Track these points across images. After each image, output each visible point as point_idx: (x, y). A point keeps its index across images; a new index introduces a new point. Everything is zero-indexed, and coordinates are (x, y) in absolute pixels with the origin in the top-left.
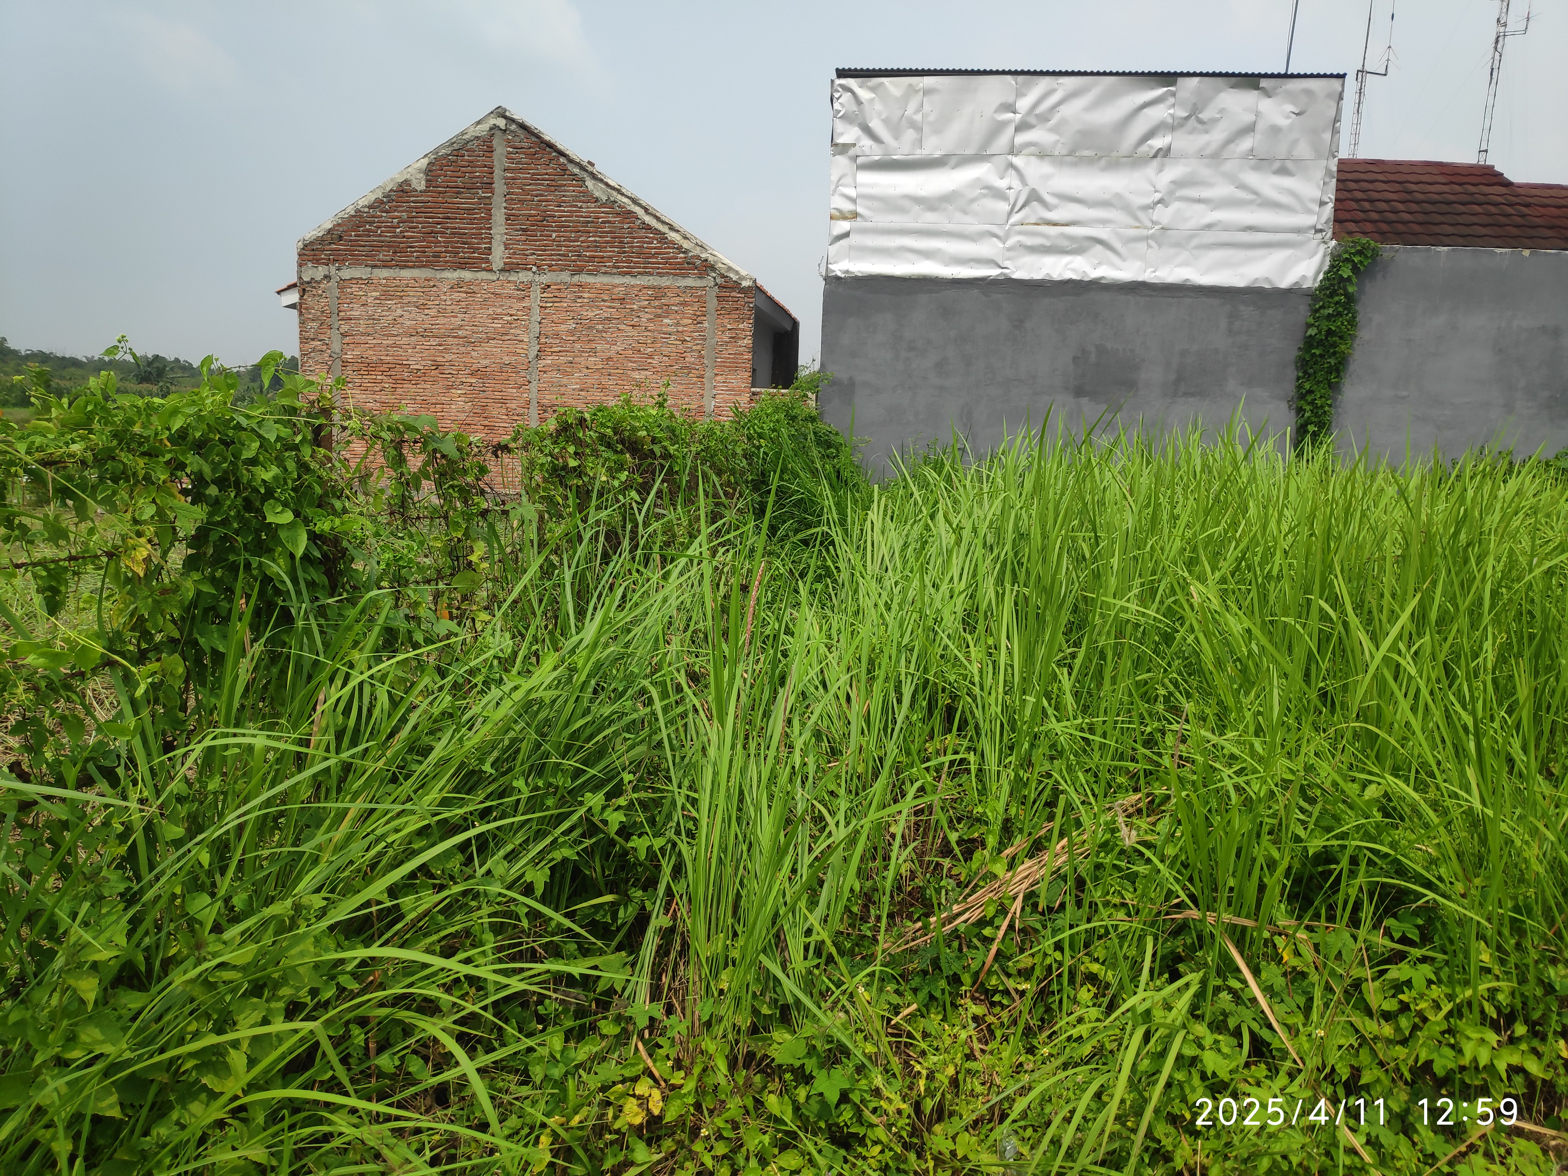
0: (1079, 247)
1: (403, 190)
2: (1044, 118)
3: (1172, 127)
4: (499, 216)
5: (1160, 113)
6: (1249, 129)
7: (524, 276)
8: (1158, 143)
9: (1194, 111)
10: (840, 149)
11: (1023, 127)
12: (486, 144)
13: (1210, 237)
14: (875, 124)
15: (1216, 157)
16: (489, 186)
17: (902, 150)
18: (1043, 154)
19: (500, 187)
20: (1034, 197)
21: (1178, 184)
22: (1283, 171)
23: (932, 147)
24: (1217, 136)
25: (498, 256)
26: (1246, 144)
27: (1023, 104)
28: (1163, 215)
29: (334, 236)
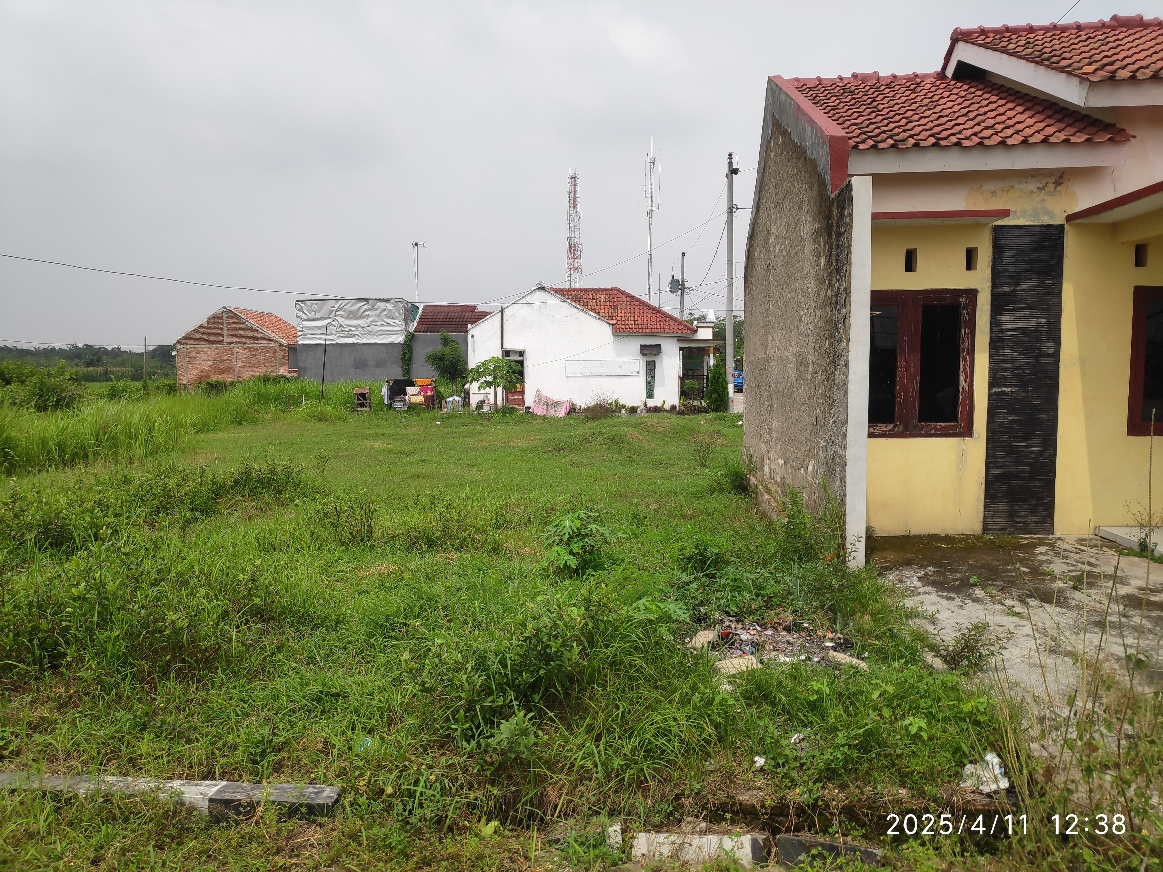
0: (353, 336)
1: (202, 326)
2: (341, 309)
3: (369, 310)
4: (225, 331)
5: (366, 307)
6: (385, 310)
7: (232, 345)
8: (366, 313)
9: (373, 307)
10: (298, 317)
11: (337, 311)
12: (221, 314)
13: (379, 333)
14: (305, 311)
15: (379, 316)
16: (222, 324)
17: (311, 316)
18: (342, 317)
19: (225, 324)
20: (341, 326)
21: (372, 322)
22: (393, 319)
23: (318, 316)
24: (378, 311)
25: (226, 340)
26: (385, 313)
27: (337, 306)
28: (369, 328)
29: (185, 338)
